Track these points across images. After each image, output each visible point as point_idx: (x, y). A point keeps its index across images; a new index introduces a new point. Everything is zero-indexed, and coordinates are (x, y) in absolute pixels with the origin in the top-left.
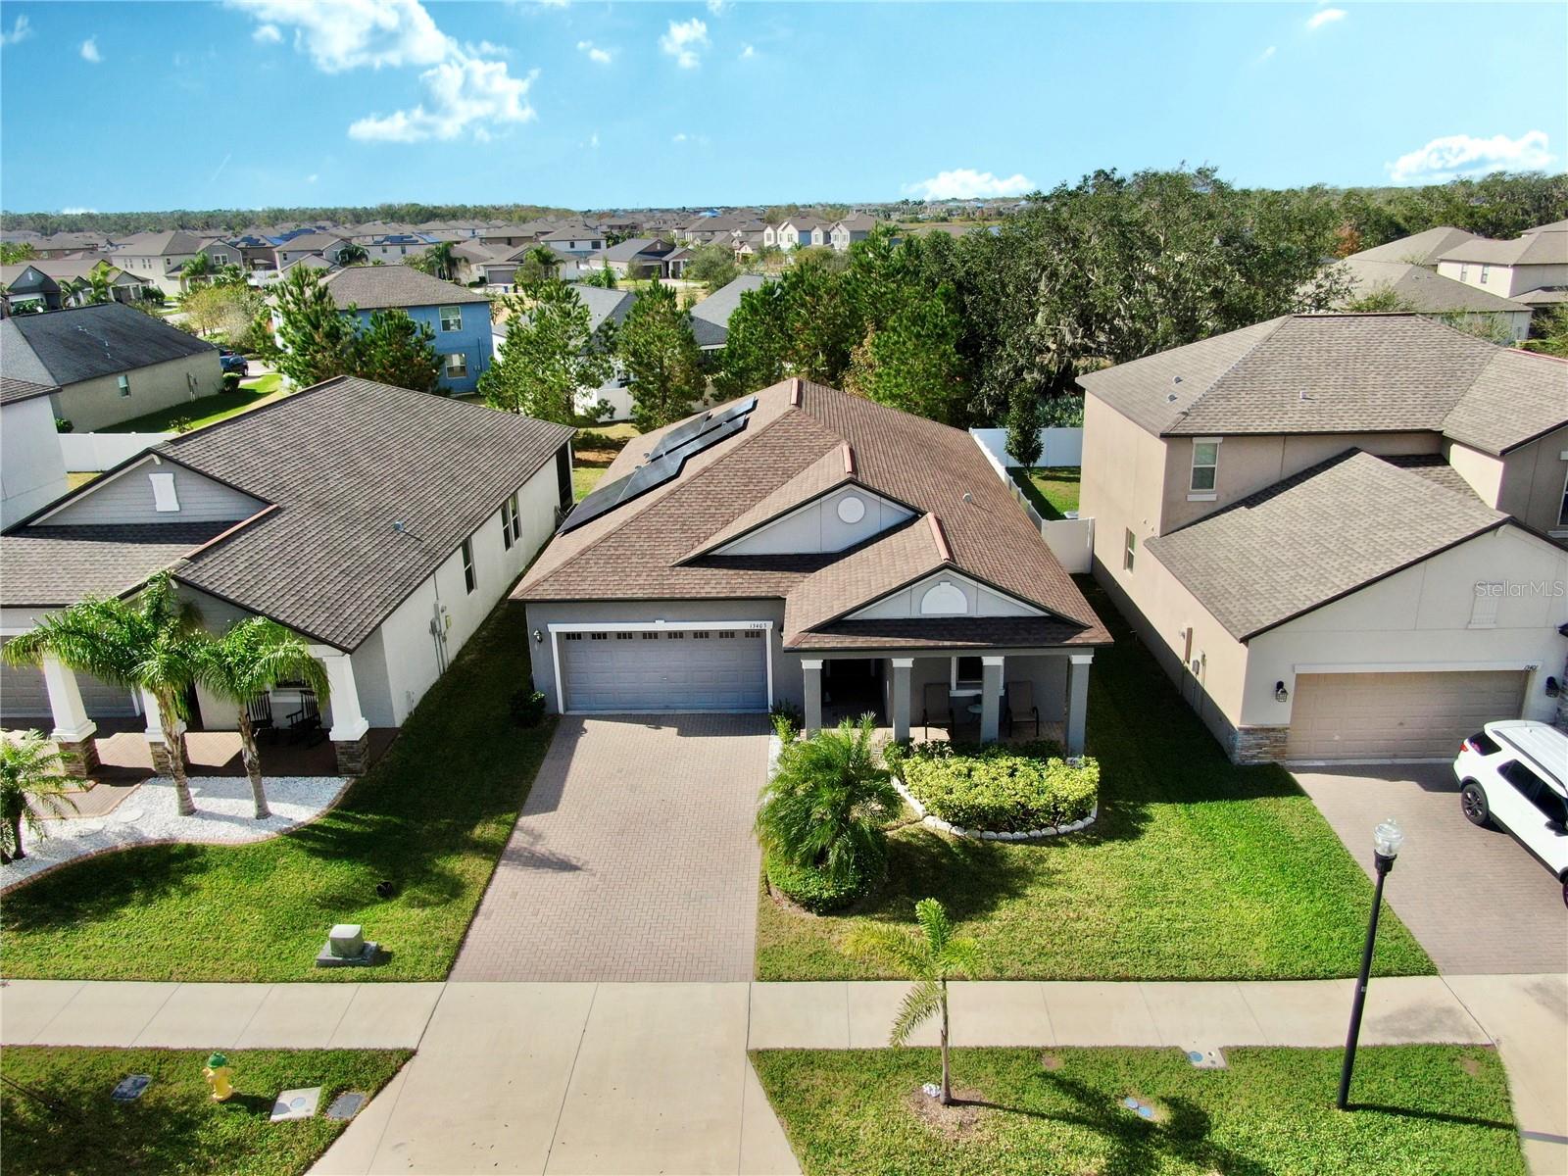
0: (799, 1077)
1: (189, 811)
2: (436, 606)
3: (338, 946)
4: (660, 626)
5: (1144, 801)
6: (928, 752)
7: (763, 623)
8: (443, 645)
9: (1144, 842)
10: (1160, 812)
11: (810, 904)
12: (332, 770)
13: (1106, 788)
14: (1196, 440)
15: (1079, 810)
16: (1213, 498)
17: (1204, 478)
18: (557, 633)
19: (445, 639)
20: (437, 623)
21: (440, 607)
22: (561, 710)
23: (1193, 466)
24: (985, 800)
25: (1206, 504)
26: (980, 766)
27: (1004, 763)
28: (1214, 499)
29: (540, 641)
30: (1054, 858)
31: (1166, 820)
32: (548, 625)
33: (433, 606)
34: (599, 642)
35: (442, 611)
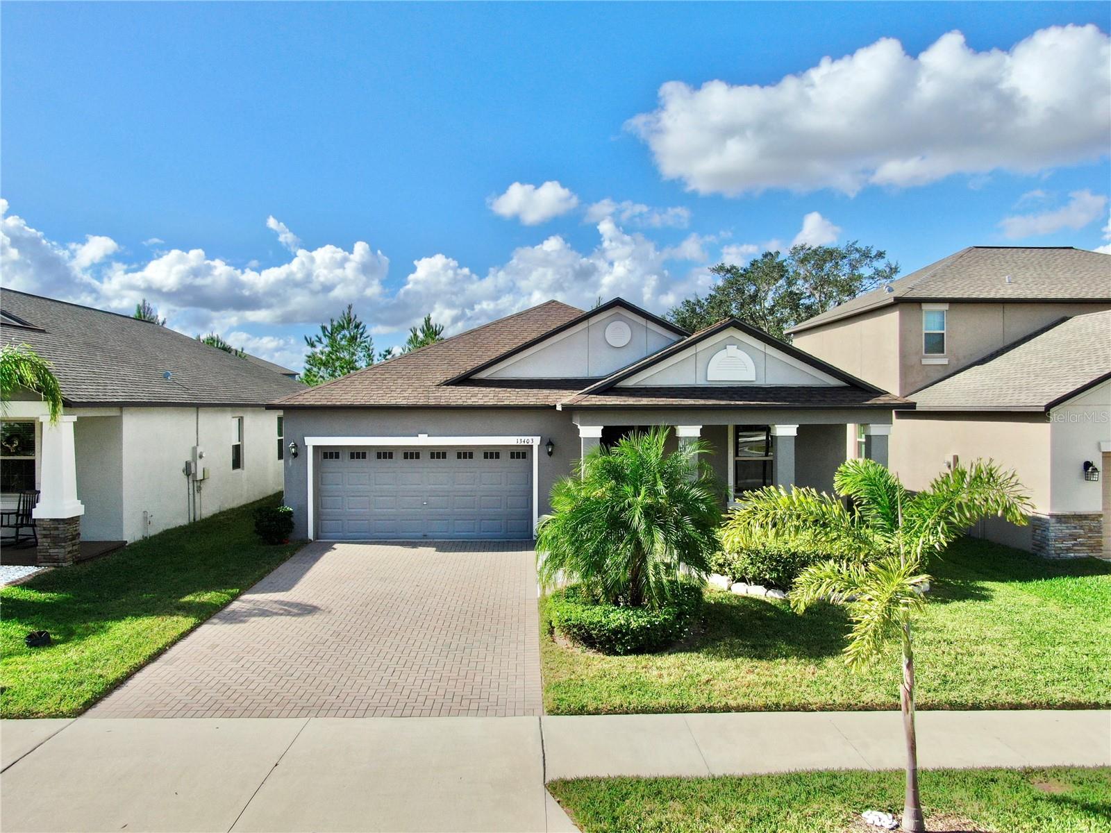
2: (194, 449)
4: (423, 440)
7: (530, 438)
8: (197, 496)
14: (925, 307)
16: (945, 362)
17: (935, 344)
18: (314, 446)
19: (199, 489)
20: (193, 465)
21: (198, 452)
22: (311, 535)
23: (924, 331)
25: (939, 368)
28: (947, 363)
29: (295, 455)
32: (305, 438)
33: (191, 448)
34: (358, 463)
35: (201, 457)
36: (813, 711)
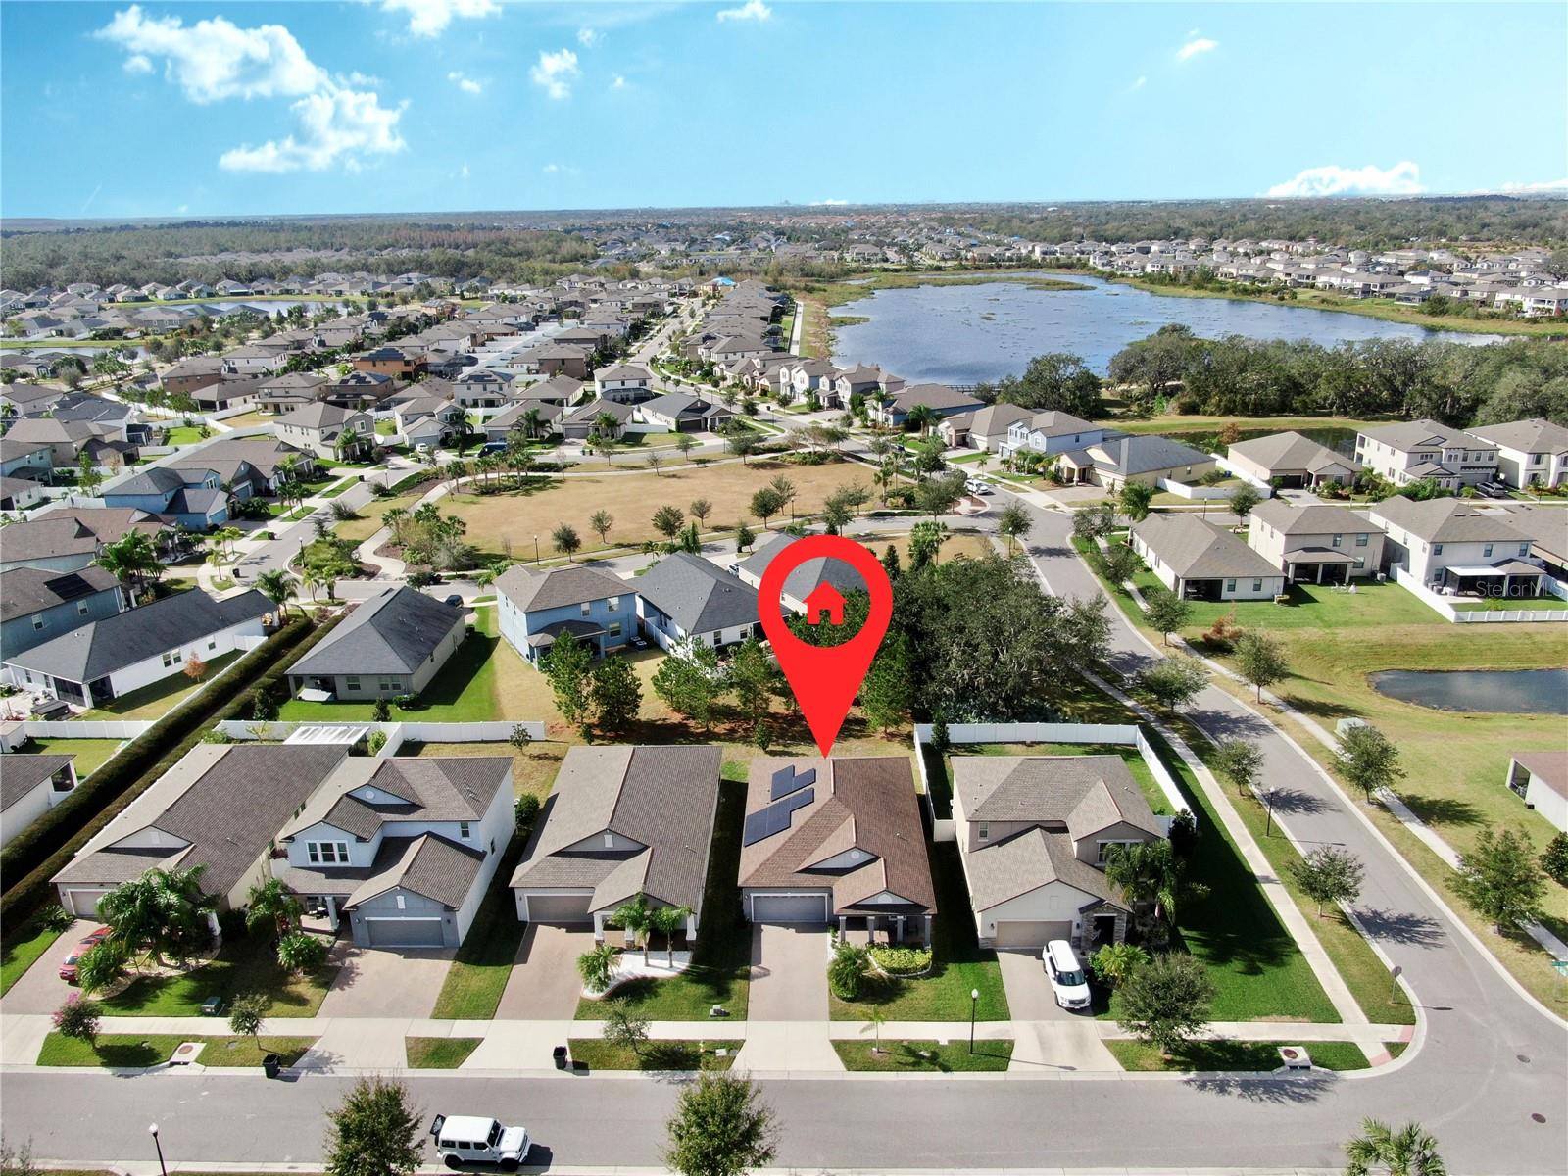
0: (843, 1046)
1: (647, 965)
3: (715, 1011)
4: (789, 894)
5: (946, 963)
6: (880, 946)
7: (825, 893)
9: (943, 978)
10: (951, 967)
11: (843, 999)
12: (686, 949)
13: (935, 958)
15: (924, 968)
16: (987, 840)
17: (983, 834)
18: (753, 896)
22: (752, 921)
23: (979, 830)
24: (895, 966)
25: (985, 842)
26: (895, 952)
27: (903, 951)
29: (747, 899)
30: (915, 983)
31: (952, 970)
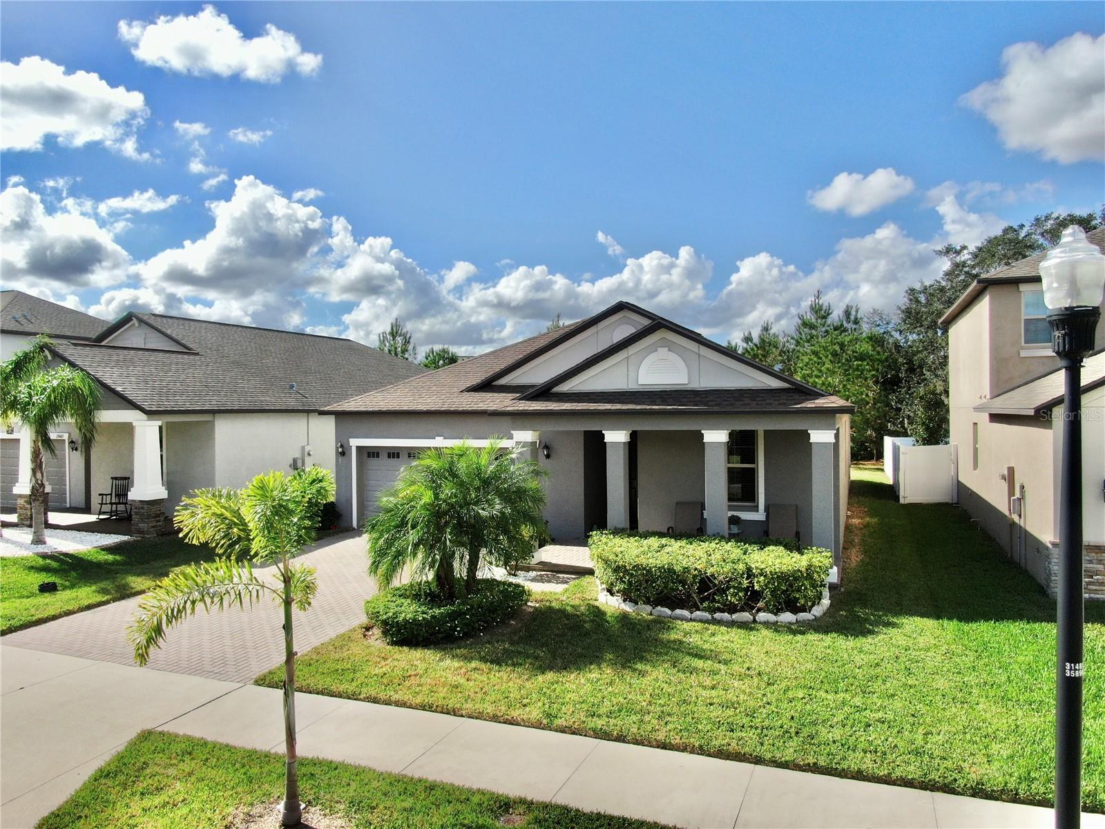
14: (1023, 287)
18: (357, 447)
20: (300, 461)
21: (307, 451)
22: (354, 524)
23: (1023, 317)
25: (1044, 360)
29: (342, 454)
32: (350, 439)
33: (300, 448)
34: (393, 461)
35: (309, 455)
36: (462, 716)
